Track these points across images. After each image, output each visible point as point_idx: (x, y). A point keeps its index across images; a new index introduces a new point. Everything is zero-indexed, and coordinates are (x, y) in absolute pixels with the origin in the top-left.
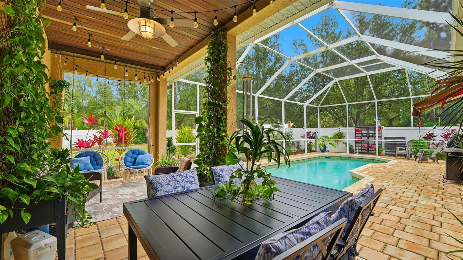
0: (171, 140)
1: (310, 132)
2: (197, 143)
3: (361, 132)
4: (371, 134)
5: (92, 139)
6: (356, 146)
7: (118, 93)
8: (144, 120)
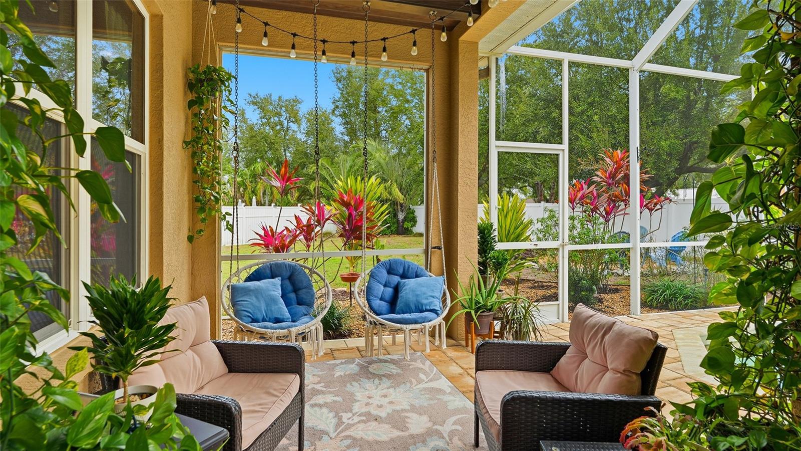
0: (489, 231)
2: (560, 242)
5: (292, 227)
7: (344, 130)
8: (395, 184)
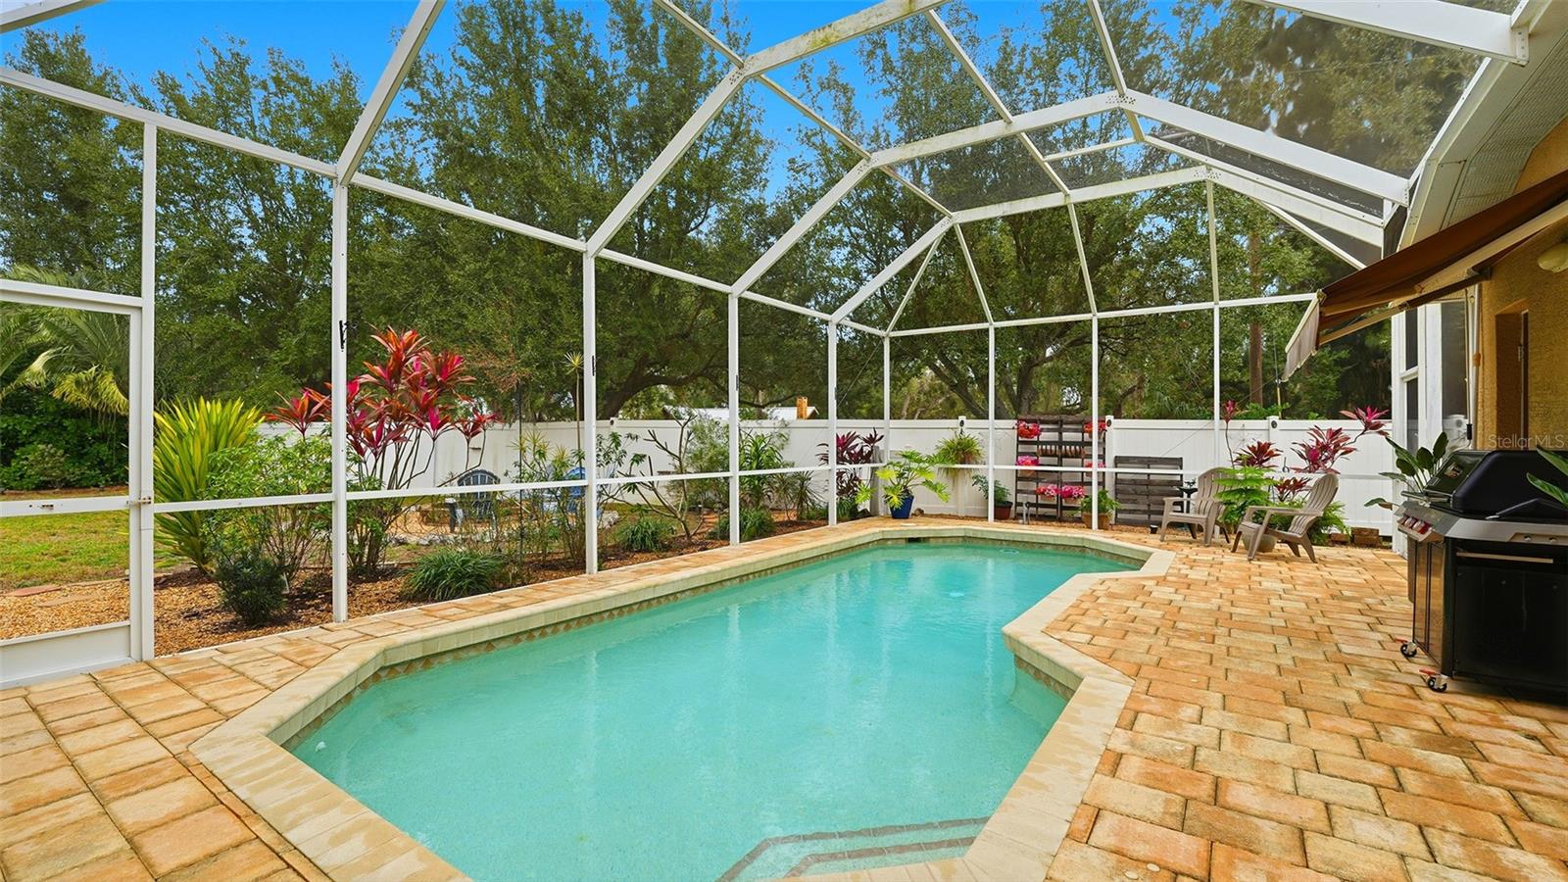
1: (853, 437)
3: (1035, 438)
4: (1071, 443)
6: (1018, 491)
